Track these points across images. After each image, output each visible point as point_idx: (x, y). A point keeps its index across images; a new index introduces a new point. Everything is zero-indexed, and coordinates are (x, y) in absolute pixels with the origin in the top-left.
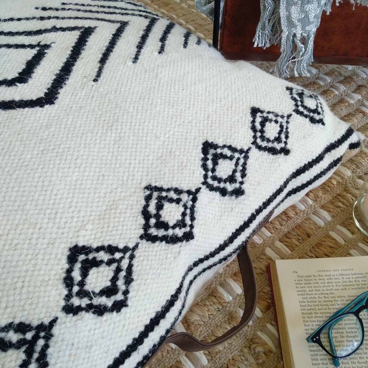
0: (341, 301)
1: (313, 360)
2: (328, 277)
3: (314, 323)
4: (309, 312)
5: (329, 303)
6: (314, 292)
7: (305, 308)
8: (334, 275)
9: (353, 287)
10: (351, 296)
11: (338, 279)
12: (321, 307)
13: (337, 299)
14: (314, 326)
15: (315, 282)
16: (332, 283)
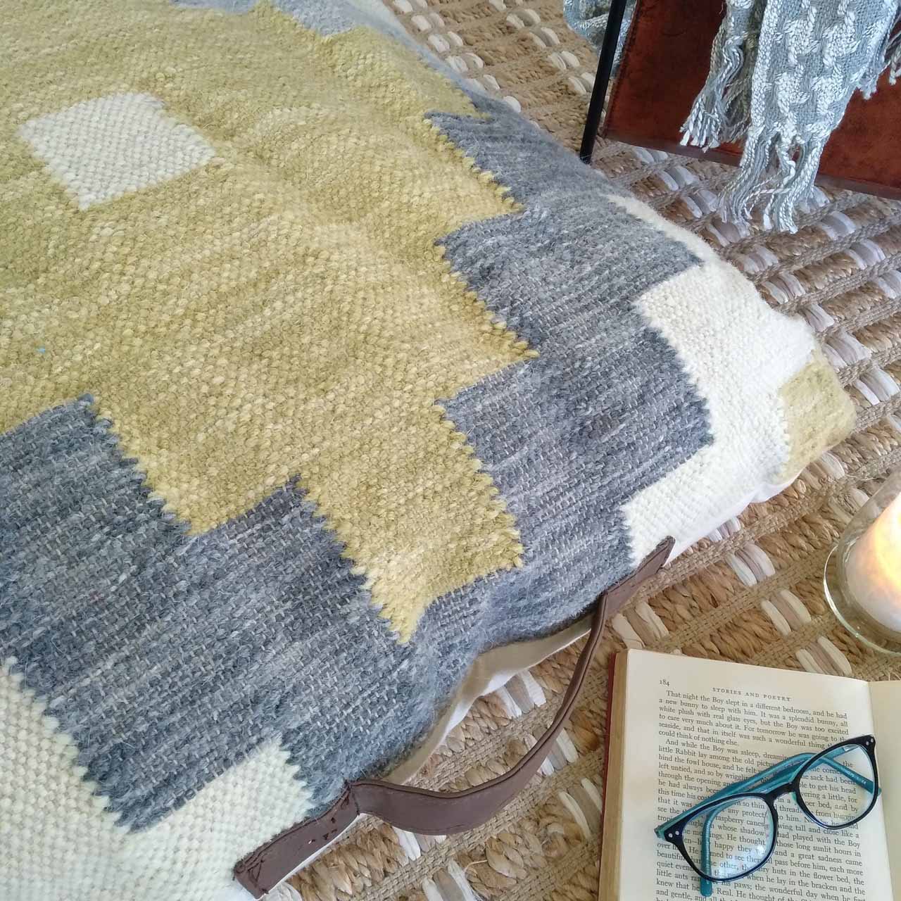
0: (748, 761)
1: (659, 873)
2: (731, 707)
3: (680, 799)
4: (675, 773)
5: (721, 763)
6: (694, 734)
7: (668, 762)
8: (745, 704)
9: (780, 737)
10: (770, 756)
11: (754, 714)
12: (701, 767)
13: (739, 756)
14: (678, 805)
15: (701, 710)
16: (738, 719)
